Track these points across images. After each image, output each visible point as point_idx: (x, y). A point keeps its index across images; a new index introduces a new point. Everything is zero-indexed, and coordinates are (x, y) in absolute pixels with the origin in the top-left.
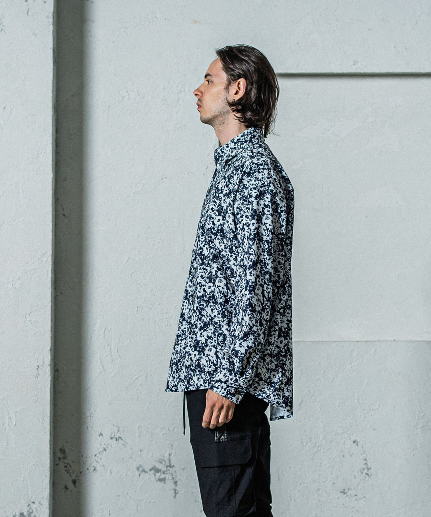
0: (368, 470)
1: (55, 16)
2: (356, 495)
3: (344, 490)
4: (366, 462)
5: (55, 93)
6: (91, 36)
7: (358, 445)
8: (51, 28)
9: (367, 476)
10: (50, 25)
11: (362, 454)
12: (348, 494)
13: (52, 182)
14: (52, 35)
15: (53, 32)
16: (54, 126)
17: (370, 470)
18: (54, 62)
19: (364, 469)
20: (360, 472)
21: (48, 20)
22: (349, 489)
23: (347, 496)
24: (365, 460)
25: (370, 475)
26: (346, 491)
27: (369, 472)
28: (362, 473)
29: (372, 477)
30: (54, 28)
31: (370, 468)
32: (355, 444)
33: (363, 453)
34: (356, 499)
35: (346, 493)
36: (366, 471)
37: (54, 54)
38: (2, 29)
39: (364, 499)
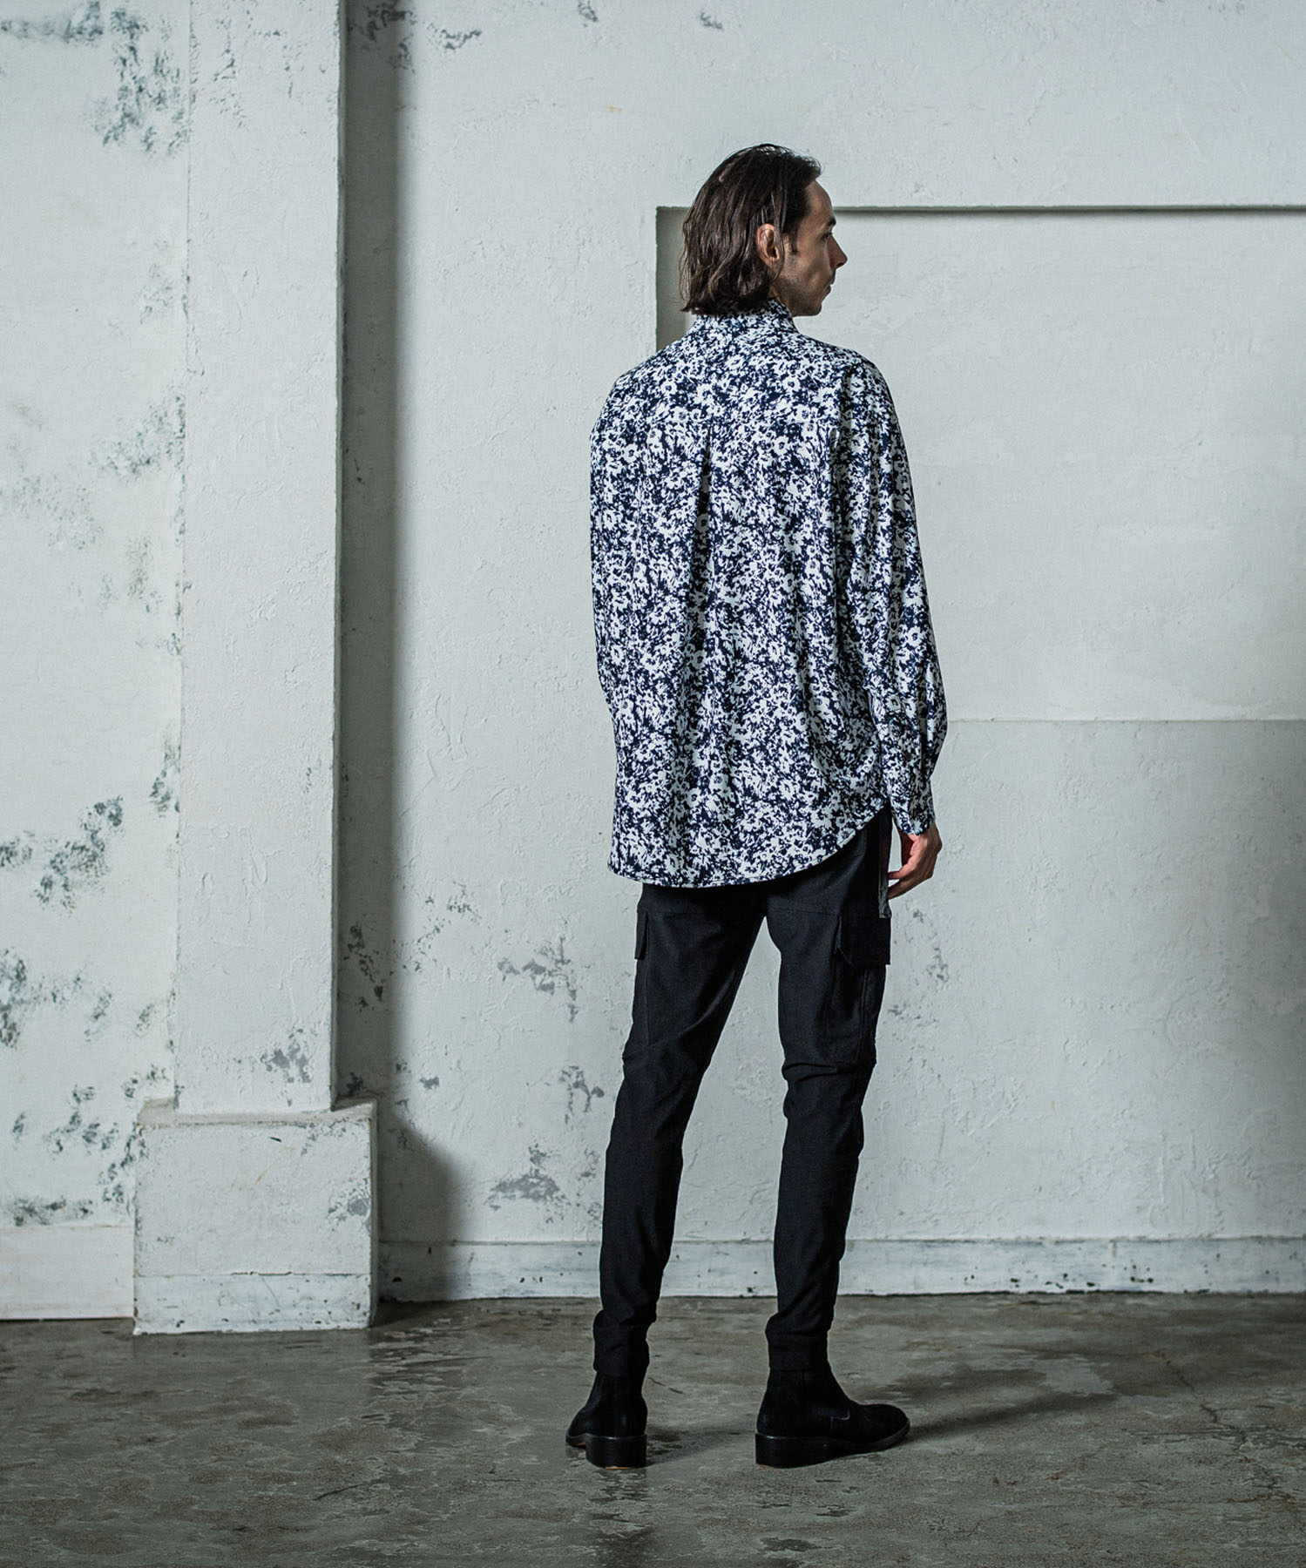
0: (942, 969)
1: (342, 98)
2: (918, 1018)
3: (896, 1007)
4: (937, 953)
5: (342, 245)
6: (413, 136)
7: (922, 920)
8: (335, 120)
9: (939, 980)
10: (332, 114)
11: (930, 939)
12: (903, 1015)
13: (337, 416)
14: (336, 133)
15: (339, 129)
16: (341, 309)
17: (945, 969)
18: (339, 186)
19: (933, 967)
20: (926, 973)
21: (329, 105)
22: (905, 1005)
23: (902, 1018)
24: (937, 949)
25: (945, 978)
26: (899, 1010)
27: (943, 973)
28: (931, 974)
29: (950, 981)
30: (339, 121)
31: (946, 965)
32: (916, 919)
33: (931, 935)
34: (919, 1025)
35: (901, 1013)
36: (938, 971)
37: (340, 171)
38: (240, 124)
39: (934, 1024)
